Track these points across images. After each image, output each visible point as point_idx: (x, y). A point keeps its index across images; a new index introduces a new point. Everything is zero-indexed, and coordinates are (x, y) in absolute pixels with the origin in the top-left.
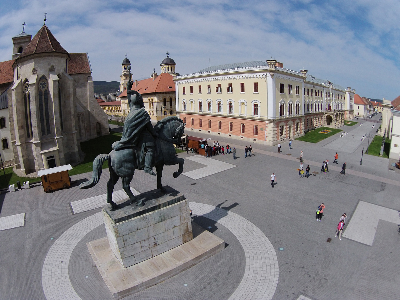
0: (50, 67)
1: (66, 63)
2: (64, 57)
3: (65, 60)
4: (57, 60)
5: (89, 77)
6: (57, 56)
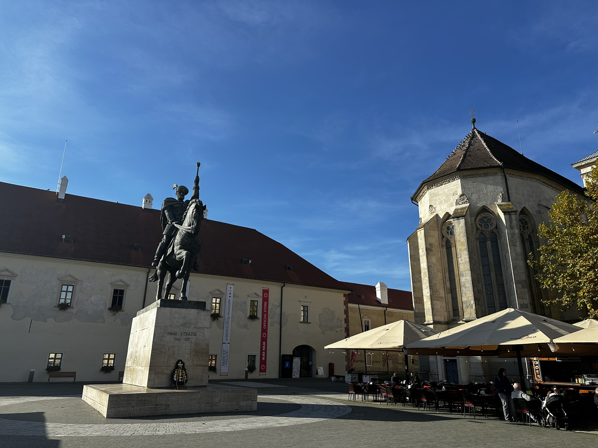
0: (457, 197)
1: (505, 184)
2: (495, 174)
3: (499, 178)
4: (473, 183)
6: (472, 176)
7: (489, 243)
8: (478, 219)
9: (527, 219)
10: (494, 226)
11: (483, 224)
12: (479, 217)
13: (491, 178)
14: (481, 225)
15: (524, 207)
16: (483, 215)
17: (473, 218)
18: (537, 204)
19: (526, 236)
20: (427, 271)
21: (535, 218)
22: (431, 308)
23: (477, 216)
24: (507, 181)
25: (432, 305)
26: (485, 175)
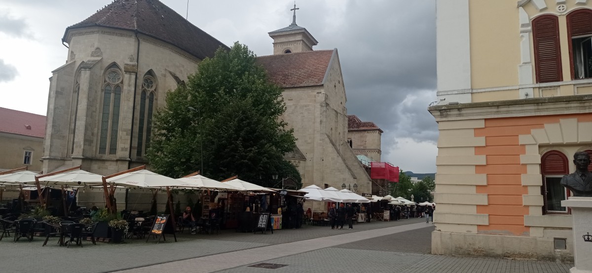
0: (93, 49)
1: (137, 46)
2: (130, 36)
3: (133, 41)
4: (110, 39)
5: (318, 93)
6: (110, 33)
7: (113, 95)
8: (107, 73)
9: (152, 80)
11: (111, 78)
12: (110, 71)
13: (126, 38)
15: (151, 69)
16: (112, 69)
17: (103, 71)
18: (164, 69)
19: (148, 94)
20: (53, 111)
21: (159, 80)
22: (49, 146)
23: (108, 69)
24: (140, 45)
25: (52, 142)
26: (122, 35)
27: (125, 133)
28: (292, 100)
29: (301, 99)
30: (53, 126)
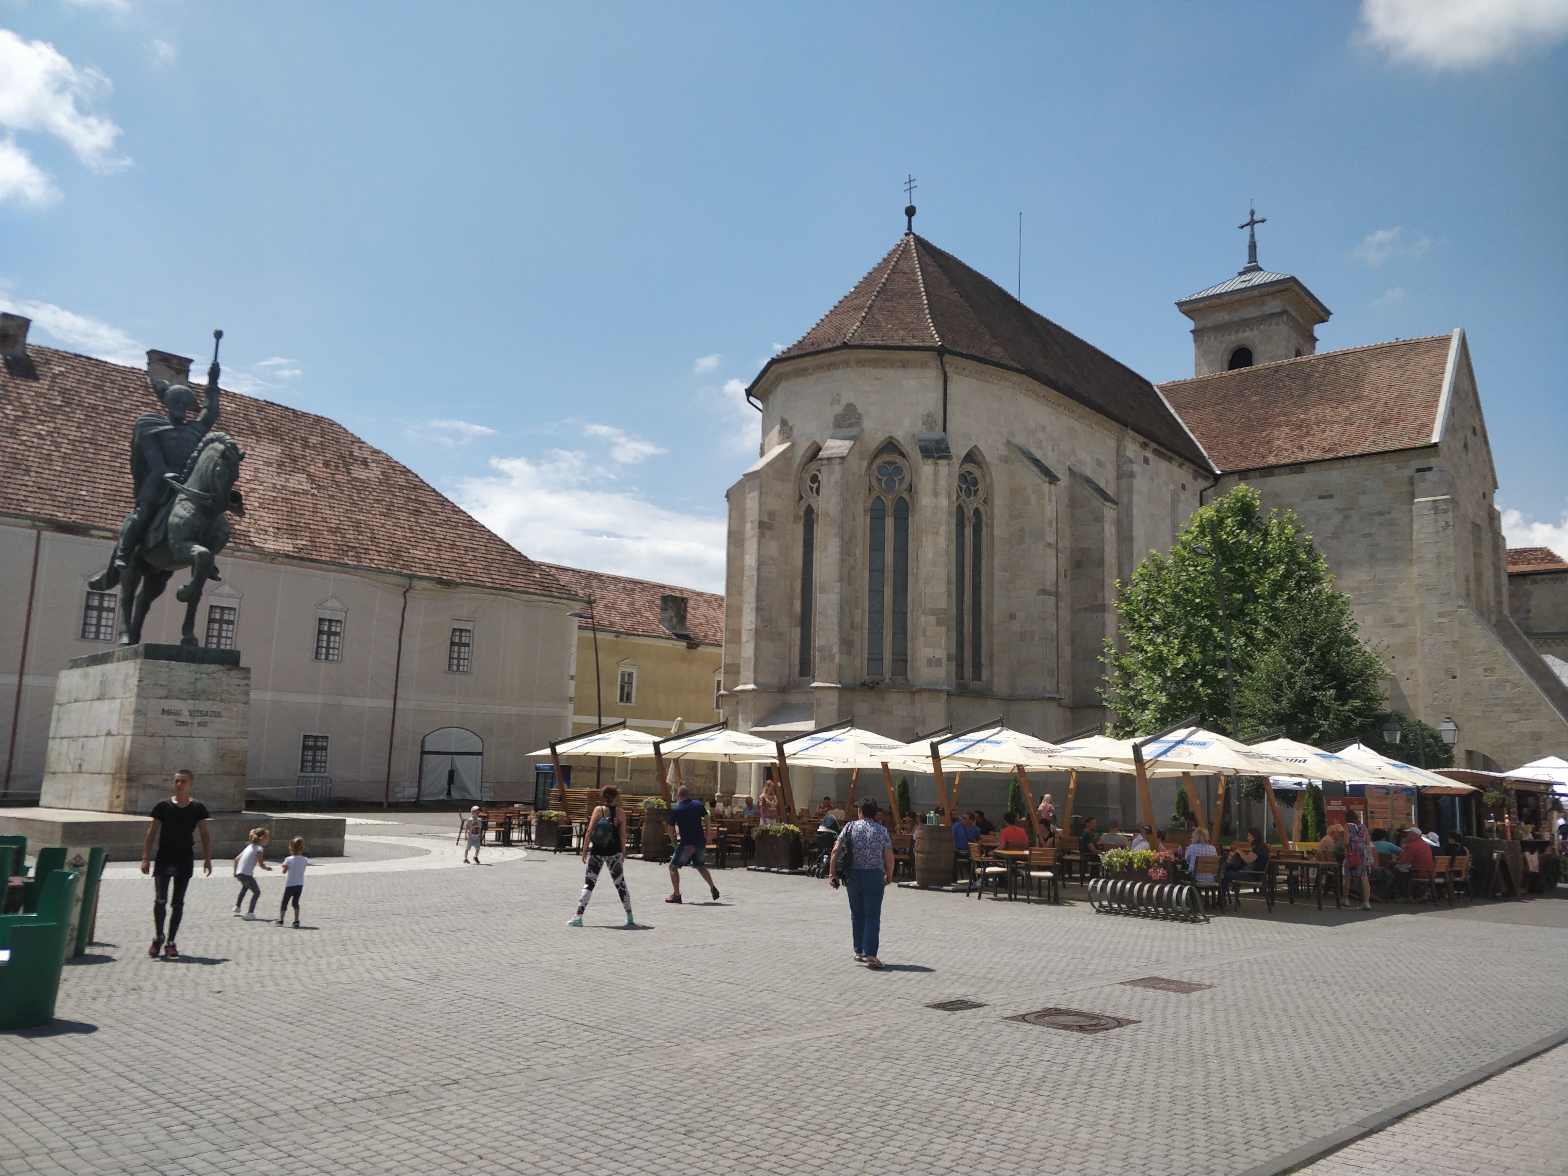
0: (839, 409)
1: (941, 390)
2: (924, 365)
3: (931, 377)
4: (877, 379)
5: (1418, 470)
6: (875, 363)
7: (889, 523)
8: (874, 466)
9: (977, 473)
10: (905, 485)
11: (884, 479)
12: (879, 461)
13: (914, 372)
14: (879, 480)
15: (976, 446)
16: (887, 457)
17: (865, 464)
18: (1005, 441)
19: (969, 513)
20: (755, 573)
21: (993, 473)
22: (753, 657)
23: (876, 457)
24: (948, 383)
25: (757, 649)
26: (905, 365)
27: (933, 619)
28: (1331, 496)
29: (1364, 493)
30: (758, 609)
